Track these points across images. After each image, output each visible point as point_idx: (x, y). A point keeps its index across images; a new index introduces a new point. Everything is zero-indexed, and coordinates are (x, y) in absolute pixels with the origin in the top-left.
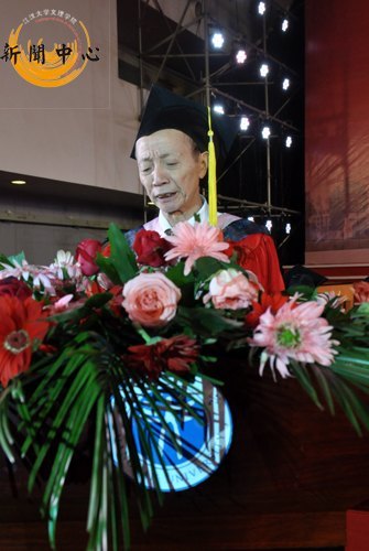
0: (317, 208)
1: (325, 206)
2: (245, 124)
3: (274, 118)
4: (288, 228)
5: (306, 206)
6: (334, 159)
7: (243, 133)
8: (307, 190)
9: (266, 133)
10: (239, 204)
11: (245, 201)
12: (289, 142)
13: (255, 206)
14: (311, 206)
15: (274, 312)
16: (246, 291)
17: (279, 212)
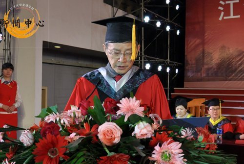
0: (190, 62)
1: (194, 62)
2: (158, 24)
3: (171, 22)
4: (177, 71)
5: (185, 61)
6: (198, 41)
7: (158, 28)
8: (186, 54)
9: (168, 28)
10: (155, 60)
11: (158, 59)
12: (178, 32)
13: (162, 60)
14: (187, 61)
15: (160, 146)
16: (150, 131)
17: (173, 64)
